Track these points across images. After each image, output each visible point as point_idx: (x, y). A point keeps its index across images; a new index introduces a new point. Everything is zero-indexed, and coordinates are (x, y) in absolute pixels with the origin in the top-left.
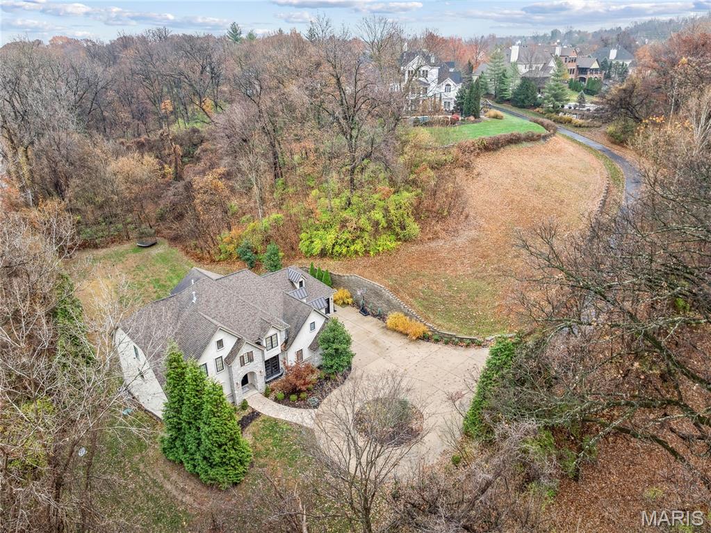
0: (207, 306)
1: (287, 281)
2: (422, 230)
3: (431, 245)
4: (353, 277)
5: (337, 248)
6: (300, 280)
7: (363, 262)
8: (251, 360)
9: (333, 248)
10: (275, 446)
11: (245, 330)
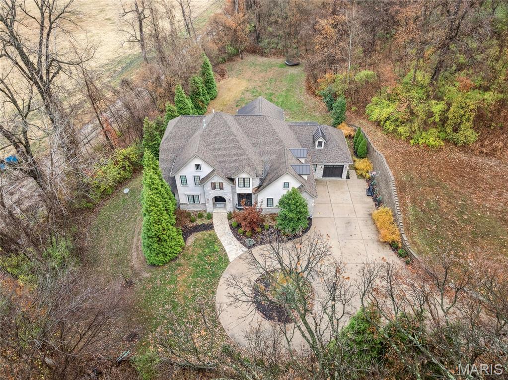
0: (208, 134)
1: (311, 137)
2: (481, 140)
3: (480, 160)
4: (380, 156)
5: (388, 123)
6: (320, 140)
7: (401, 147)
8: (221, 188)
9: (385, 122)
11: (225, 165)
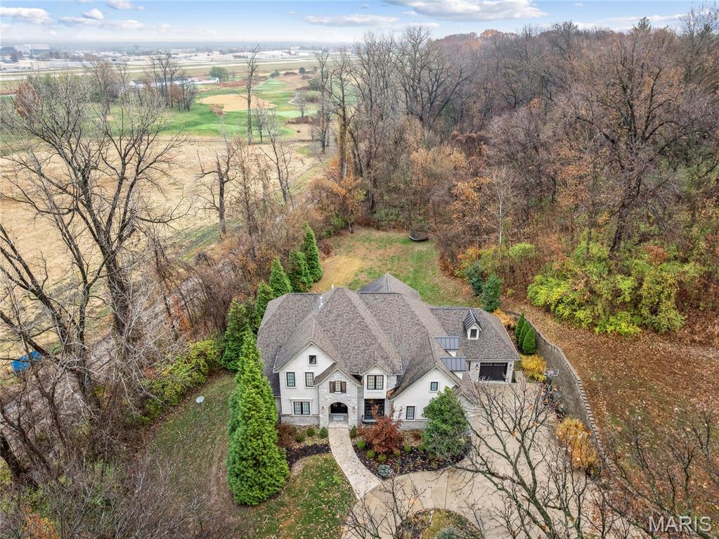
0: (326, 316)
1: (461, 324)
2: (689, 324)
3: (693, 351)
4: (556, 350)
5: (561, 307)
6: (474, 328)
7: (582, 336)
8: (343, 391)
9: (556, 306)
10: (311, 492)
11: (350, 357)
